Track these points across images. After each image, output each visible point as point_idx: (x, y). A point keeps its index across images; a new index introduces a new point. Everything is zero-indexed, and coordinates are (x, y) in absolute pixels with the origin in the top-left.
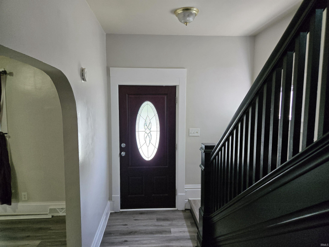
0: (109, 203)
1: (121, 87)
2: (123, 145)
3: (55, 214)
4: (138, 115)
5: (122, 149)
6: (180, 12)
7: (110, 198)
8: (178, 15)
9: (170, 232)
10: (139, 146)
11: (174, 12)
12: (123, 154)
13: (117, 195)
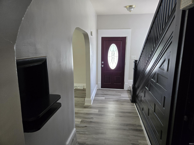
0: (97, 85)
1: (102, 38)
2: (103, 62)
3: (76, 88)
4: (109, 50)
5: (102, 64)
6: (128, 7)
7: (97, 84)
8: (127, 8)
9: (121, 95)
10: (109, 63)
11: (126, 7)
12: (103, 66)
13: (100, 82)
